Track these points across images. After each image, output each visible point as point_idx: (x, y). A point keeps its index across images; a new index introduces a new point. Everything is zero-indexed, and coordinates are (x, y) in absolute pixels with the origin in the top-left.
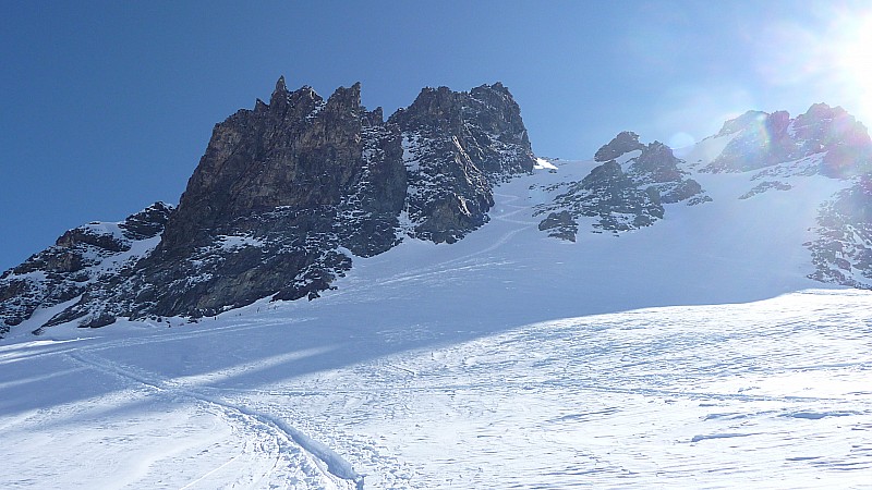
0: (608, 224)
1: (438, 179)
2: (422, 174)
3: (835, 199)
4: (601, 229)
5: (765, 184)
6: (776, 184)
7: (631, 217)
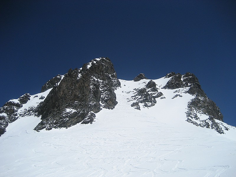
0: (146, 105)
1: (106, 93)
2: (102, 91)
3: (191, 101)
4: (144, 107)
5: (177, 95)
6: (179, 95)
7: (150, 103)
